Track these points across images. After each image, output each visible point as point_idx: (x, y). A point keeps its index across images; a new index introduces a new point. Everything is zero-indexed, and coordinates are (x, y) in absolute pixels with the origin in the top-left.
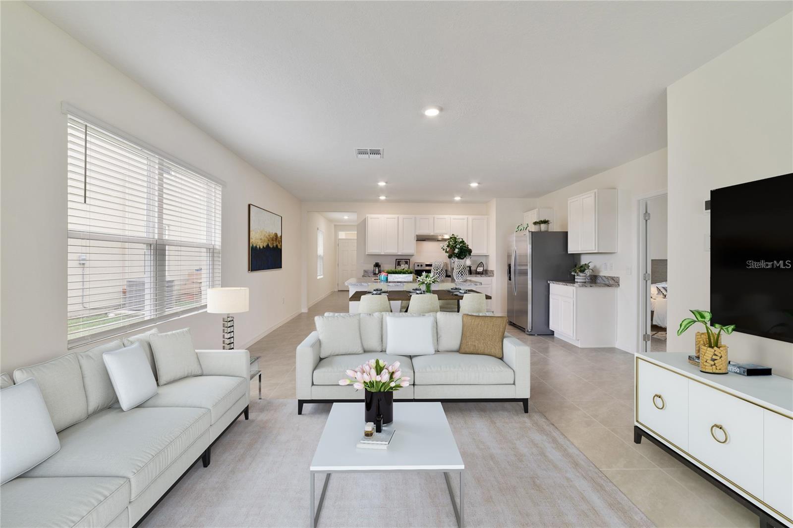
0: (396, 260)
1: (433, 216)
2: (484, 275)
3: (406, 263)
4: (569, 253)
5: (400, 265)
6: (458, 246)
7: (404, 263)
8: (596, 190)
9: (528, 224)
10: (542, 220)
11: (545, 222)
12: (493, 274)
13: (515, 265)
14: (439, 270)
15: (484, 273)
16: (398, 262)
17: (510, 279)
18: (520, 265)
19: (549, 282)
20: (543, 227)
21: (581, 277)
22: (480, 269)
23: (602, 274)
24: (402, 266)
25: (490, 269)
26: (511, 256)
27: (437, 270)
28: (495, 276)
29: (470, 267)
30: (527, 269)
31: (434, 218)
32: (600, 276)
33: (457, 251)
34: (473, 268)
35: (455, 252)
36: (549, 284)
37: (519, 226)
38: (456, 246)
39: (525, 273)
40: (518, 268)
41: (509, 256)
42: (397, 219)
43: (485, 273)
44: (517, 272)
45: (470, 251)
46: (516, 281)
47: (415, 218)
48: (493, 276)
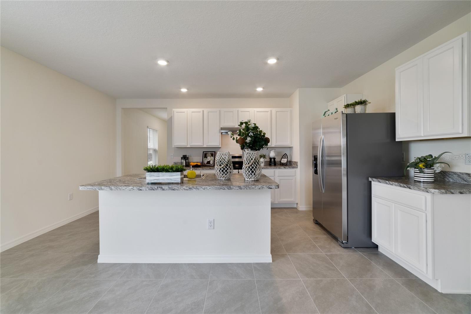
0: (203, 152)
1: (238, 109)
2: (287, 167)
3: (212, 155)
4: (397, 140)
5: (207, 158)
6: (251, 134)
7: (210, 155)
8: (465, 35)
9: (337, 109)
10: (357, 101)
11: (363, 103)
12: (297, 165)
13: (322, 156)
14: (222, 166)
15: (288, 164)
16: (205, 154)
17: (316, 172)
18: (328, 156)
19: (370, 179)
20: (359, 109)
21: (426, 175)
22: (284, 161)
23: (457, 170)
24: (209, 158)
25: (294, 160)
26: (318, 147)
27: (220, 165)
28: (299, 167)
29: (274, 159)
30: (341, 160)
31: (238, 111)
32: (455, 173)
33: (249, 139)
34: (277, 160)
35: (246, 141)
36: (371, 182)
37: (325, 112)
38: (248, 135)
39: (337, 164)
40: (327, 158)
41: (315, 148)
42: (202, 112)
43: (290, 164)
44: (325, 162)
45: (267, 141)
46: (325, 174)
47: (220, 111)
48: (297, 167)
